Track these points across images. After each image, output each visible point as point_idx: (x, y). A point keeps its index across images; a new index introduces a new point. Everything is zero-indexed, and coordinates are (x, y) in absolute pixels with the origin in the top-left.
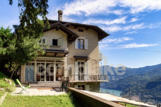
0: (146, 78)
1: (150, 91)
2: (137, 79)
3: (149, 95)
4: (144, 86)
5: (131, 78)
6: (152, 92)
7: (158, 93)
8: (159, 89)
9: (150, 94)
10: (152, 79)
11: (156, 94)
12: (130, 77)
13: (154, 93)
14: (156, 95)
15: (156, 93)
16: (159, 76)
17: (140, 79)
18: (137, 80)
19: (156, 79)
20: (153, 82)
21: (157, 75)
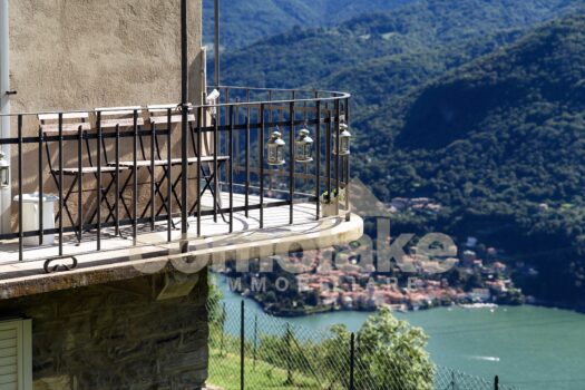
0: (409, 52)
1: (431, 166)
2: (334, 59)
3: (419, 202)
4: (389, 126)
5: (284, 50)
6: (445, 169)
7: (489, 183)
8: (501, 150)
9: (428, 191)
10: (457, 62)
11: (469, 188)
12: (278, 40)
13: (460, 184)
14: (476, 194)
15: (475, 181)
16: (511, 37)
17: (361, 65)
18: (341, 69)
19: (481, 59)
20: (460, 83)
21: (493, 30)
